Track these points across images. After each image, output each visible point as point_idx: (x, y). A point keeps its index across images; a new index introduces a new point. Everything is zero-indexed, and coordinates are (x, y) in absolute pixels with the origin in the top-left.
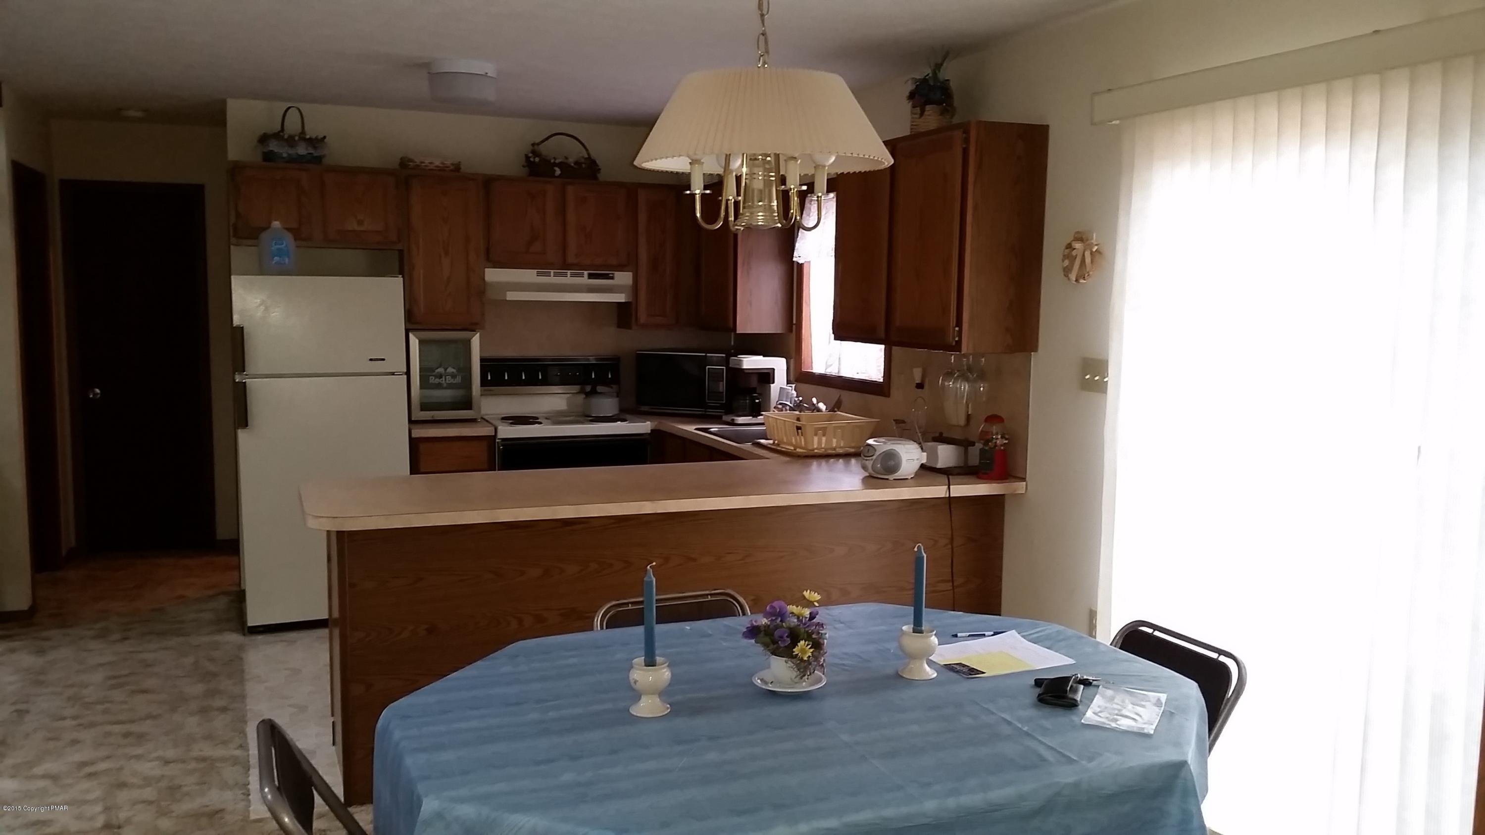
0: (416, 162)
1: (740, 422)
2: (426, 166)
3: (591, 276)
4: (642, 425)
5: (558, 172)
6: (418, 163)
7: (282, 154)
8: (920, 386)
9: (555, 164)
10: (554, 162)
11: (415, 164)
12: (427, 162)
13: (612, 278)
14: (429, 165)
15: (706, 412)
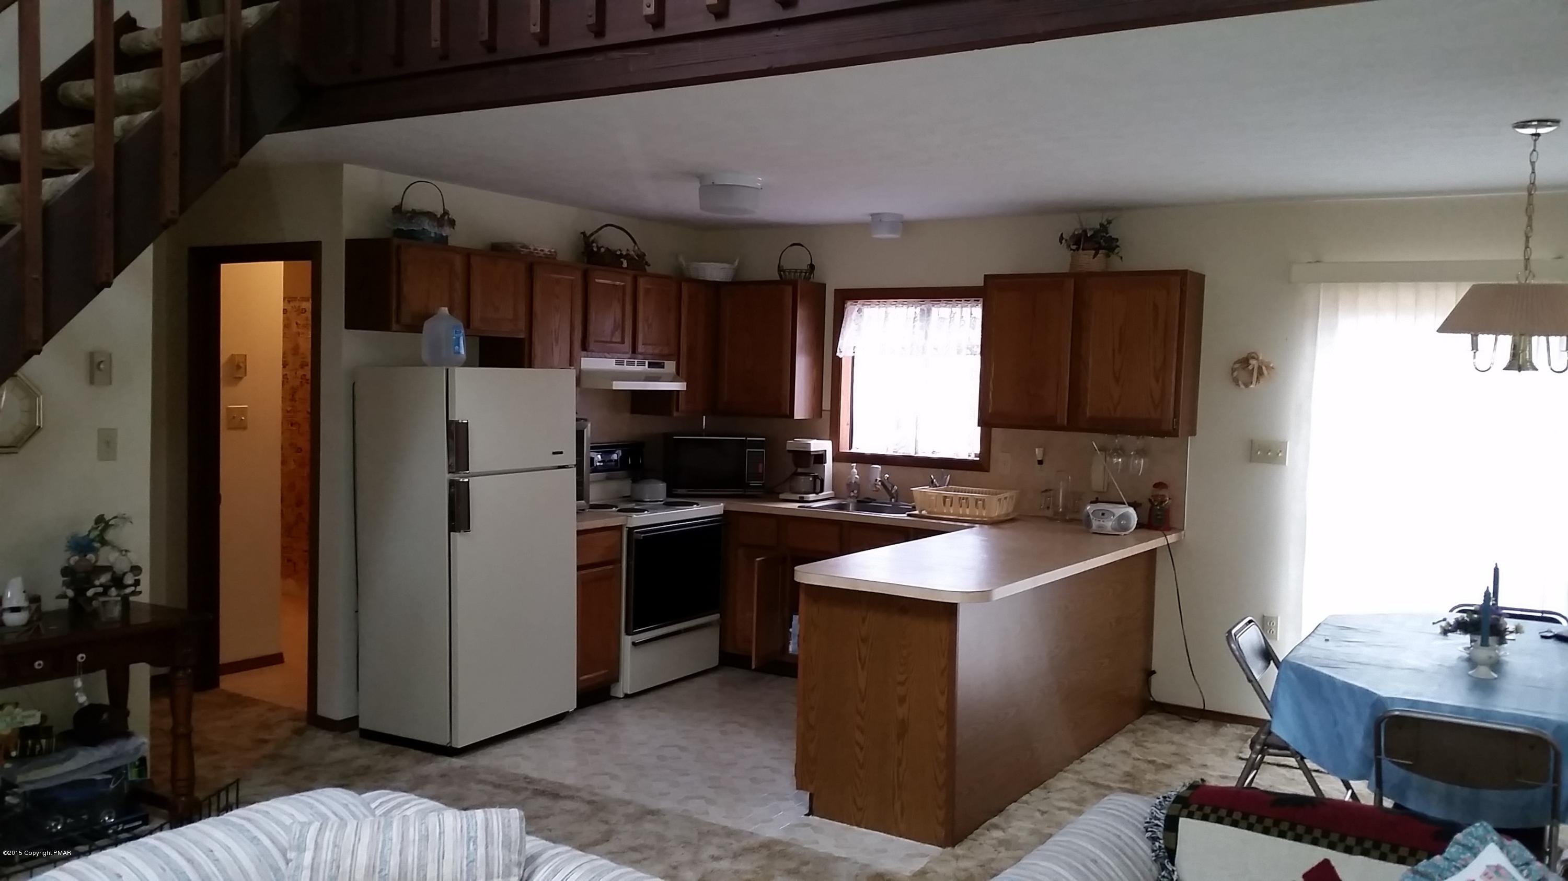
0: (530, 249)
1: (811, 499)
2: (537, 253)
3: (650, 365)
4: (716, 507)
5: (625, 265)
6: (532, 250)
7: (431, 232)
8: (1040, 462)
9: (621, 256)
10: (621, 254)
11: (528, 250)
12: (539, 249)
13: (663, 367)
14: (539, 252)
15: (745, 491)
